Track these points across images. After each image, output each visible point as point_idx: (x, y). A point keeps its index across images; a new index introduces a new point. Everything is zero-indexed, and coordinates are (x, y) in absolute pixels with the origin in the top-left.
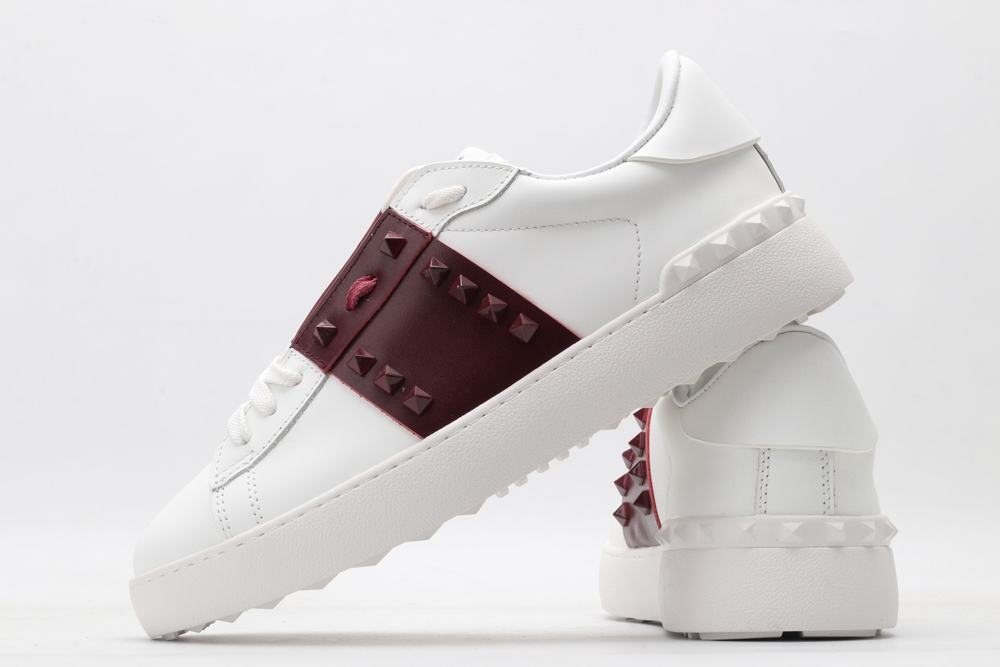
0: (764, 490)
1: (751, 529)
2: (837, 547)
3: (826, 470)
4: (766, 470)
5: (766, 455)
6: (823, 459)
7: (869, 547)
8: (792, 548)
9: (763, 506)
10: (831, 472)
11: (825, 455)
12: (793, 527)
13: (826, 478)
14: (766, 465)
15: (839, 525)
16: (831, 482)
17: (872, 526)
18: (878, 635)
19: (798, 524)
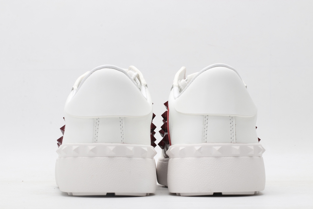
0: (206, 133)
1: (200, 149)
2: (237, 157)
3: (232, 124)
4: (206, 124)
5: (207, 118)
6: (230, 119)
7: (251, 157)
8: (217, 157)
9: (205, 139)
10: (234, 125)
11: (231, 118)
12: (217, 148)
13: (232, 128)
14: (206, 122)
15: (237, 148)
16: (234, 129)
17: (252, 148)
18: (256, 194)
19: (219, 147)
